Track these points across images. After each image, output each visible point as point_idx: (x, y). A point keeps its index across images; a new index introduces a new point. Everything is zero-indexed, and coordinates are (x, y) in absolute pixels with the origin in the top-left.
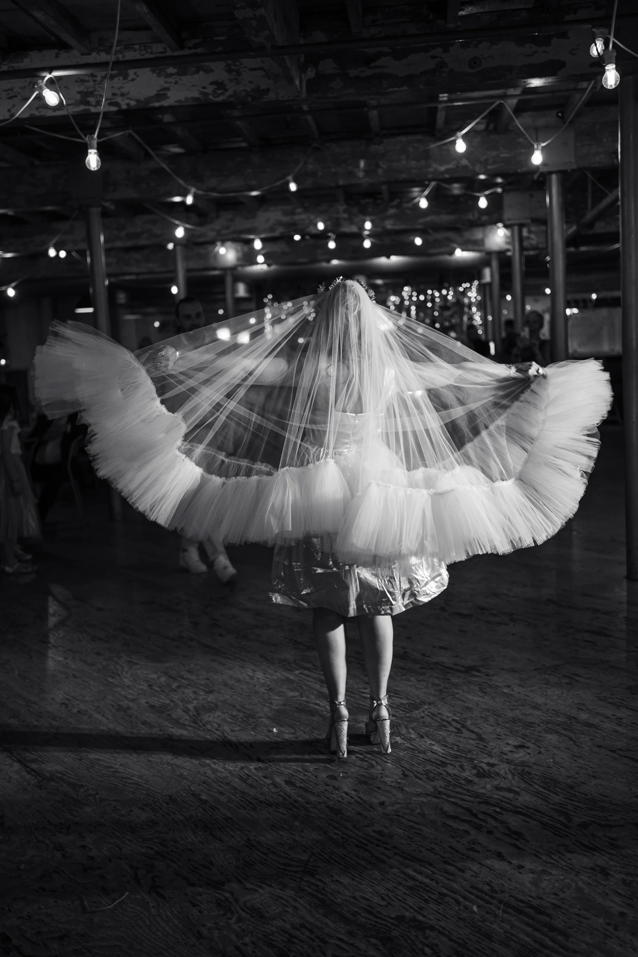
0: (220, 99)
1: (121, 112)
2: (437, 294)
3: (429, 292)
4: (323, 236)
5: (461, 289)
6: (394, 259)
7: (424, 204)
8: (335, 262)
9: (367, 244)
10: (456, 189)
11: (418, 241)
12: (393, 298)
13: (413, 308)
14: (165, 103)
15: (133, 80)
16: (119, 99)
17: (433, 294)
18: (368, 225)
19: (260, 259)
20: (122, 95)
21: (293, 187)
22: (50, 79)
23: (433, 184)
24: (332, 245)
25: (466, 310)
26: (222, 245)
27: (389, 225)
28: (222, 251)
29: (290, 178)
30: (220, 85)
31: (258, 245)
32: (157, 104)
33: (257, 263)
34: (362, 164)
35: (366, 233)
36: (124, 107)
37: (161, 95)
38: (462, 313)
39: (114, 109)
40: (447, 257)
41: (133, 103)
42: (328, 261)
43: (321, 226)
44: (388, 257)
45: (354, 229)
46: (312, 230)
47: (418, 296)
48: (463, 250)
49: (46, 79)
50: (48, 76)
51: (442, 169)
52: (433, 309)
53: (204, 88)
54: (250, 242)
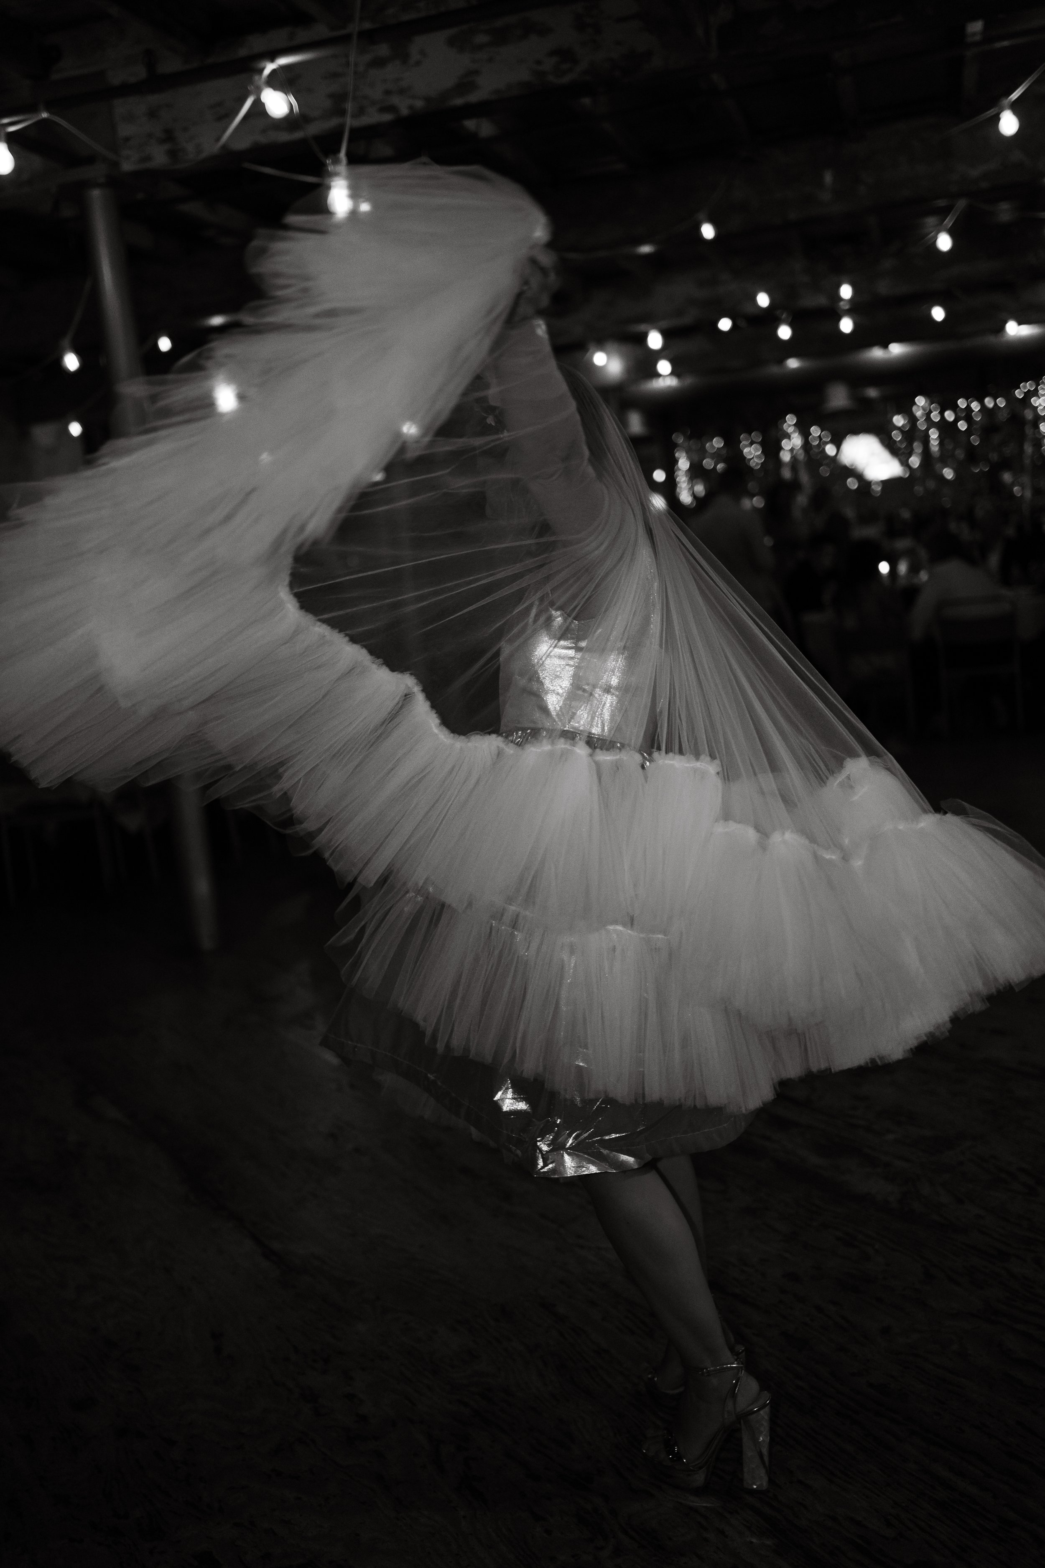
0: (566, 80)
1: (401, 122)
2: (975, 406)
3: (962, 403)
4: (770, 318)
5: (1019, 394)
6: (896, 349)
7: (944, 242)
8: (793, 363)
9: (846, 325)
10: (1005, 212)
11: (938, 314)
12: (899, 420)
13: (934, 434)
14: (473, 98)
15: (418, 63)
16: (395, 100)
17: (968, 408)
18: (846, 292)
19: (664, 367)
20: (402, 92)
21: (708, 231)
22: (274, 72)
23: (962, 204)
24: (785, 332)
25: (1029, 430)
26: (602, 349)
27: (884, 287)
28: (600, 359)
29: (701, 216)
30: (565, 55)
31: (655, 340)
32: (459, 101)
33: (659, 375)
34: (828, 178)
35: (844, 306)
36: (405, 112)
37: (465, 85)
38: (1021, 438)
39: (387, 117)
40: (991, 339)
41: (419, 104)
42: (781, 361)
43: (763, 300)
44: (885, 346)
45: (821, 300)
46: (748, 309)
47: (942, 413)
48: (1020, 323)
49: (267, 72)
50: (269, 67)
51: (975, 173)
52: (968, 432)
53: (539, 62)
54: (642, 338)
